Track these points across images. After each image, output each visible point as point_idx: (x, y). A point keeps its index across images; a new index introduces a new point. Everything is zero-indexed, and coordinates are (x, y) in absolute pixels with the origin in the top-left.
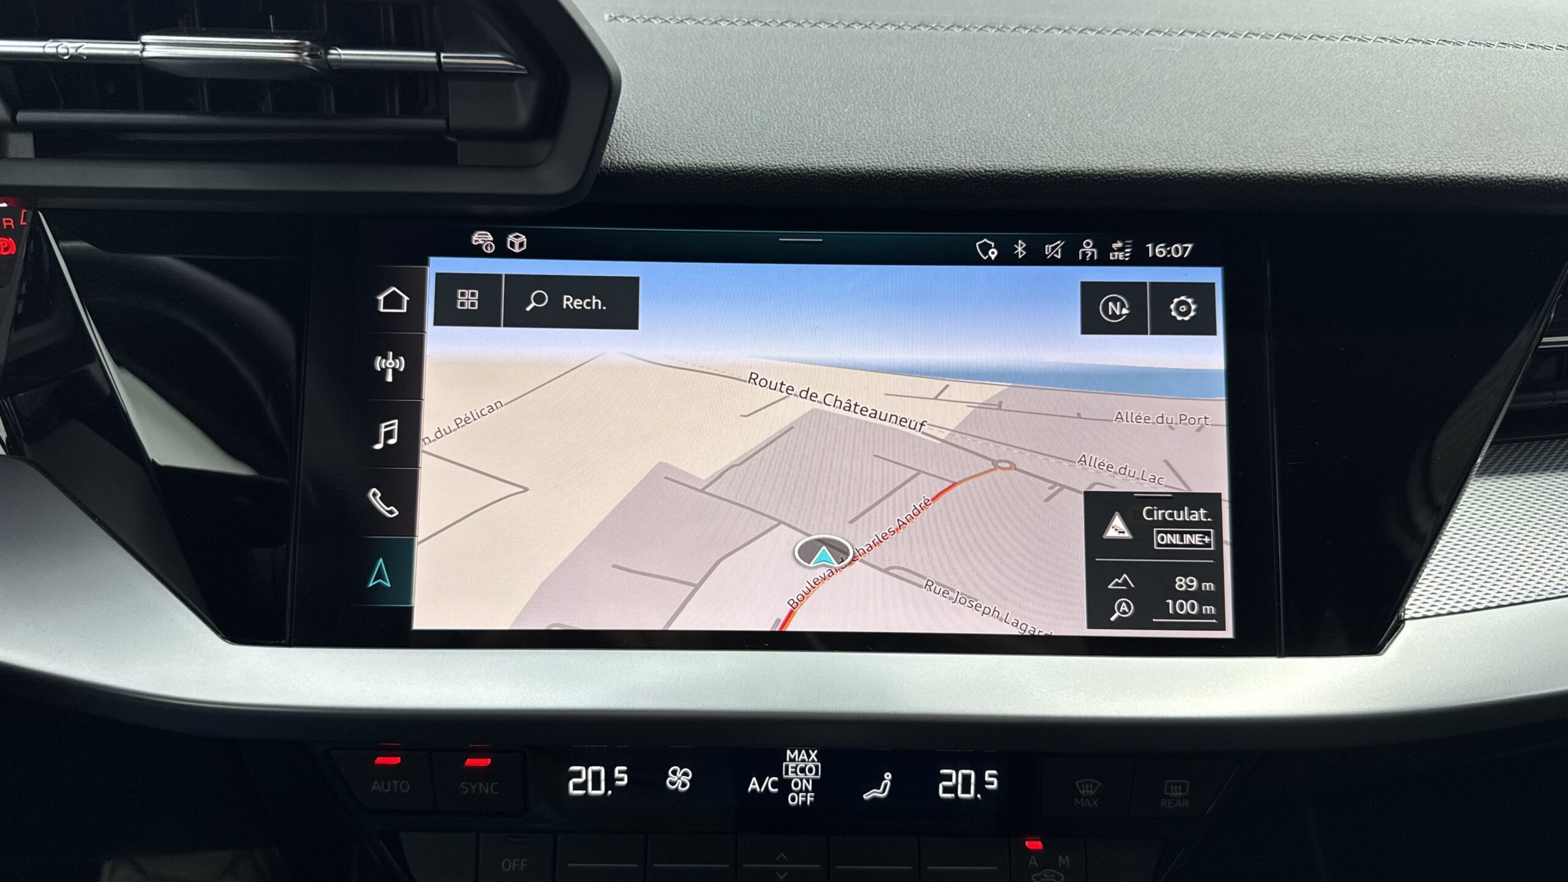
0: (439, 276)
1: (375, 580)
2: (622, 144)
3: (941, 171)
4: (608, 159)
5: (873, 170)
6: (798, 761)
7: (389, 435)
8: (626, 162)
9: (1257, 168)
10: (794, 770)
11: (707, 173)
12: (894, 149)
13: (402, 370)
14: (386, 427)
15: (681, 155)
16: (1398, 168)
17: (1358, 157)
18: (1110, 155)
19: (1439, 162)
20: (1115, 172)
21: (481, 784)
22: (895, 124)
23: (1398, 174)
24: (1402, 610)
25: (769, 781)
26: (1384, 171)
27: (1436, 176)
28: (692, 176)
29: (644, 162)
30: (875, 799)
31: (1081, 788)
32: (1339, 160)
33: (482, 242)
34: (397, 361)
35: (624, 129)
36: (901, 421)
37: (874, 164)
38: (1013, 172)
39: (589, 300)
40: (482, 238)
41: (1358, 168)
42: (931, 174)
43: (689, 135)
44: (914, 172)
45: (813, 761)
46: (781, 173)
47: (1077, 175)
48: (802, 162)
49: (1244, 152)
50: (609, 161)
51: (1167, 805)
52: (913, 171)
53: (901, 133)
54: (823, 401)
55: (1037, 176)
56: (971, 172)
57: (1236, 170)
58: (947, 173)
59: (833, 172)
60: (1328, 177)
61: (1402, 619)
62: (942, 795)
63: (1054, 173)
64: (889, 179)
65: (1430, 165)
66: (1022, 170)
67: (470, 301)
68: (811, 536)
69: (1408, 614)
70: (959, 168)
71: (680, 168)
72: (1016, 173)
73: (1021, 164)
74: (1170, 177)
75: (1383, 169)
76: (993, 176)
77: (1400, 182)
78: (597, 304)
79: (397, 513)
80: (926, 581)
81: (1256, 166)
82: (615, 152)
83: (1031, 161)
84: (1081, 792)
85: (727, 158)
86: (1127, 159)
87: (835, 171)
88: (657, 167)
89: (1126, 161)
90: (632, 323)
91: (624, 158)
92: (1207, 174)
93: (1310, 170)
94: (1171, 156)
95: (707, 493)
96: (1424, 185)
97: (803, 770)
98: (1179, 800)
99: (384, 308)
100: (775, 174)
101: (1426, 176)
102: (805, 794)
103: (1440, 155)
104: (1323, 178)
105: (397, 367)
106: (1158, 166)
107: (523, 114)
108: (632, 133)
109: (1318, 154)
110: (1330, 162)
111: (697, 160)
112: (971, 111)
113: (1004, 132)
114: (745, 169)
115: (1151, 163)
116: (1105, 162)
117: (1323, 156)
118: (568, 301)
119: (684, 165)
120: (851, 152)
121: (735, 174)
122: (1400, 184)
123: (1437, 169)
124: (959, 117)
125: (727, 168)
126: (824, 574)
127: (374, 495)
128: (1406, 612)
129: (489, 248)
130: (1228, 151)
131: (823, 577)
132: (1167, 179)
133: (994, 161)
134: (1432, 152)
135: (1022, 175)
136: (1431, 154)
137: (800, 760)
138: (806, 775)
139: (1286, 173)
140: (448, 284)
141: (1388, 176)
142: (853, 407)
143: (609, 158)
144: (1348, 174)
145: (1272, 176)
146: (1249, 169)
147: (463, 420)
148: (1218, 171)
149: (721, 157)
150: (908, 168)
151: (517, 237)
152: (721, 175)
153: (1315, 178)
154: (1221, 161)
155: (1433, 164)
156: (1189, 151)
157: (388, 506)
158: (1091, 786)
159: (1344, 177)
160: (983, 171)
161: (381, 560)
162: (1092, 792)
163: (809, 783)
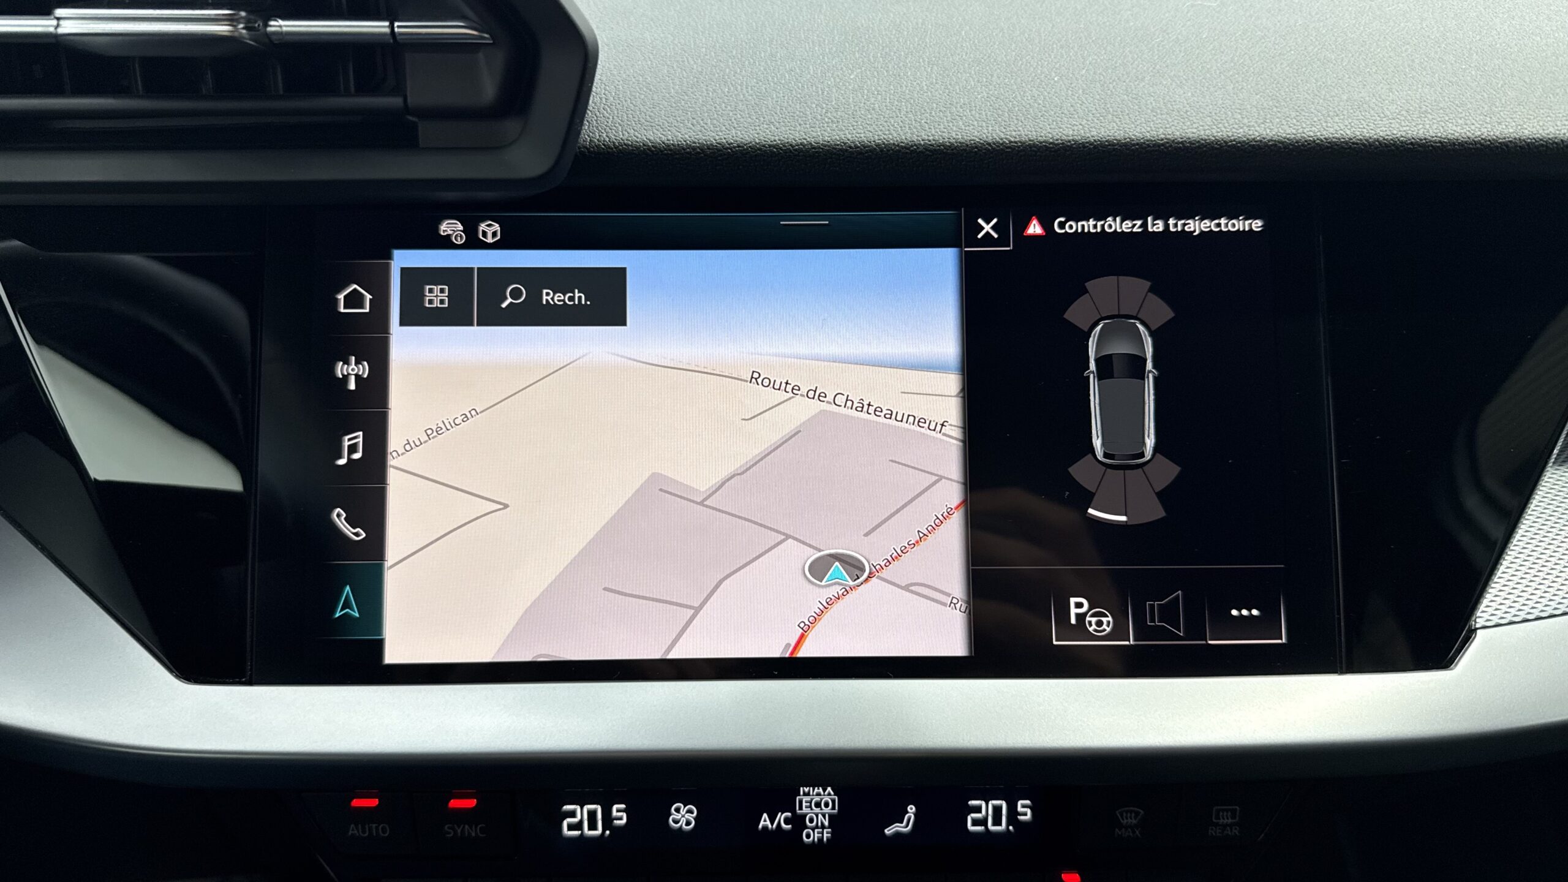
0: (404, 271)
1: (341, 610)
2: (603, 119)
3: (960, 143)
4: (587, 137)
5: (884, 144)
6: (813, 795)
7: (353, 449)
8: (607, 139)
9: (1312, 134)
10: (808, 804)
11: (698, 150)
12: (906, 119)
13: (365, 376)
14: (350, 440)
15: (669, 130)
16: (1469, 131)
17: (1423, 119)
18: (1149, 121)
19: (1514, 124)
20: (1154, 141)
21: (467, 827)
22: (907, 91)
23: (1469, 138)
24: (1473, 618)
25: (781, 817)
26: (1453, 134)
27: (1510, 139)
28: (682, 154)
29: (627, 140)
30: (898, 835)
31: (1122, 816)
32: (1403, 123)
33: (451, 232)
34: (360, 366)
35: (605, 103)
36: (919, 422)
37: (885, 137)
38: (1041, 143)
39: (572, 295)
40: (450, 227)
41: (1424, 132)
42: (950, 147)
43: (677, 108)
44: (931, 145)
45: (829, 794)
46: (781, 149)
47: (1113, 145)
48: (805, 136)
49: (1297, 116)
50: (589, 139)
51: (1215, 833)
52: (930, 143)
53: (914, 101)
54: (832, 401)
55: (1068, 146)
56: (994, 144)
57: (1288, 136)
58: (967, 145)
59: (840, 147)
60: (1392, 142)
61: (1473, 628)
62: (970, 827)
63: (1087, 143)
64: (903, 153)
65: (1504, 127)
66: (1051, 141)
67: (439, 298)
68: (823, 551)
69: (1480, 622)
70: (981, 139)
71: (669, 146)
72: (1044, 144)
73: (1049, 133)
74: (1216, 146)
75: (1453, 132)
76: (1019, 147)
77: (1471, 146)
78: (580, 298)
79: (364, 535)
80: (951, 599)
81: (1311, 131)
82: (595, 128)
83: (1061, 130)
84: (1122, 821)
85: (720, 134)
86: (1168, 126)
87: (841, 146)
88: (641, 144)
89: (1166, 128)
90: (617, 318)
91: (604, 135)
92: (1256, 141)
93: (1371, 135)
94: (1216, 123)
95: (707, 506)
96: (1497, 149)
97: (818, 805)
98: (1228, 828)
99: (345, 308)
100: (775, 150)
101: (1500, 139)
102: (821, 830)
103: (1514, 116)
104: (1385, 144)
105: (360, 373)
106: (1202, 133)
107: (488, 89)
108: (614, 107)
109: (1379, 116)
110: (1393, 126)
111: (687, 136)
112: (992, 76)
113: (1029, 98)
114: (741, 145)
115: (1195, 131)
116: (1143, 130)
117: (1384, 119)
118: (548, 296)
119: (672, 142)
120: (859, 123)
121: (729, 150)
122: (1471, 149)
123: (1511, 131)
124: (978, 81)
125: (720, 144)
126: (838, 592)
127: (339, 515)
128: (1478, 620)
129: (459, 238)
130: (1279, 115)
131: (837, 596)
132: (1213, 147)
133: (1019, 131)
134: (1505, 112)
135: (1051, 145)
136: (1504, 114)
137: (815, 793)
138: (821, 809)
139: (1343, 138)
140: (414, 278)
141: (1457, 140)
142: (866, 407)
143: (589, 136)
144: (1413, 138)
145: (1329, 143)
146: (1303, 135)
147: (434, 430)
148: (1269, 138)
149: (713, 132)
150: (923, 140)
151: (489, 225)
152: (714, 153)
153: (1377, 143)
154: (1272, 127)
155: (1506, 126)
156: (1235, 117)
157: (354, 528)
158: (1133, 815)
159: (1409, 142)
160: (1007, 142)
161: (348, 588)
162: (1134, 821)
163: (825, 819)
